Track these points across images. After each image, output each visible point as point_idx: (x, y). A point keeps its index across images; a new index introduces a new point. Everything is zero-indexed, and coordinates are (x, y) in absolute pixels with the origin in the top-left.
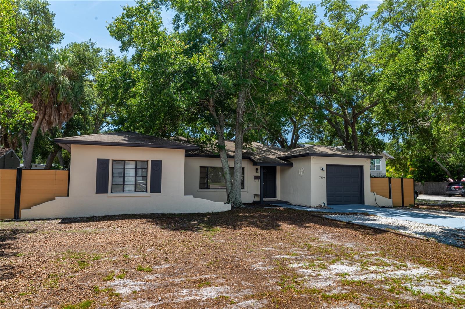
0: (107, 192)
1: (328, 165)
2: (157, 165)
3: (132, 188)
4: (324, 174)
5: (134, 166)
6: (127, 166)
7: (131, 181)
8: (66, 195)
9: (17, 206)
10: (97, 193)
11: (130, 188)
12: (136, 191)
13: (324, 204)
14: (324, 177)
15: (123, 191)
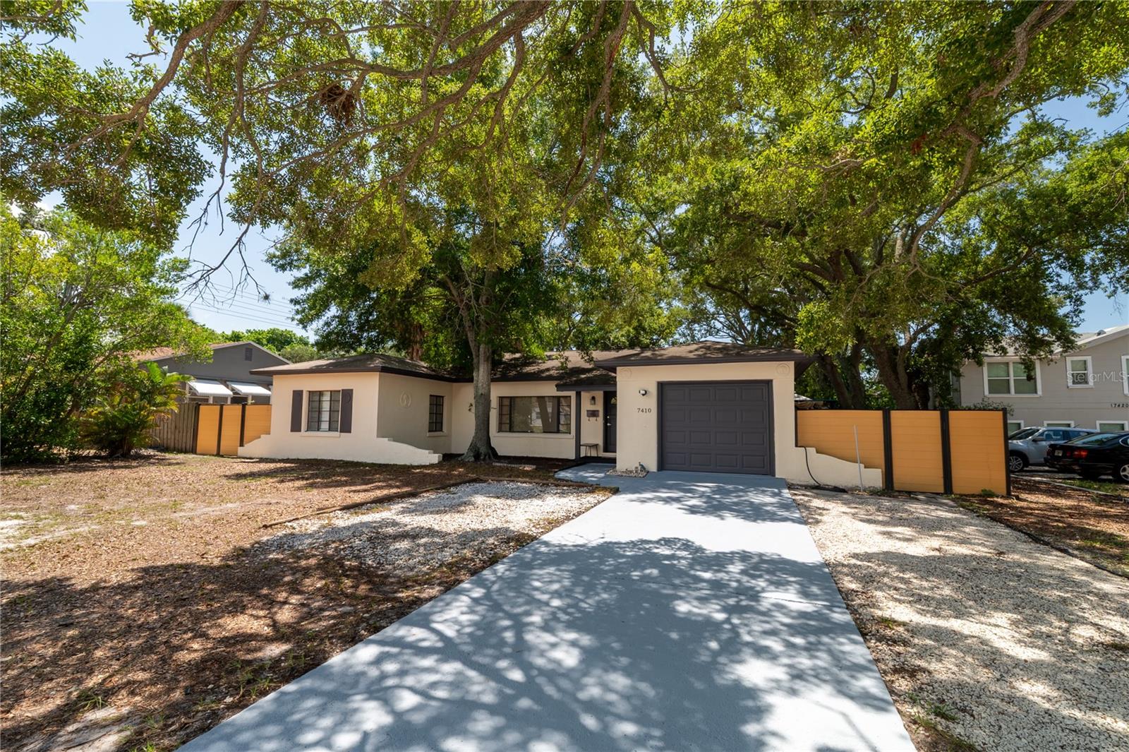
0: (301, 430)
1: (662, 386)
2: (348, 395)
4: (651, 402)
5: (329, 398)
6: (323, 398)
7: (325, 416)
8: (268, 433)
9: (242, 445)
10: (292, 431)
11: (325, 426)
12: (330, 430)
13: (642, 466)
14: (650, 410)
15: (318, 430)
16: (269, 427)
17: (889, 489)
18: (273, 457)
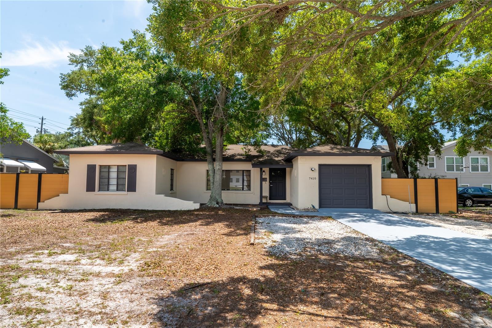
0: (94, 191)
1: (320, 165)
2: (133, 169)
3: (115, 187)
4: (316, 175)
5: (116, 170)
6: (111, 170)
7: (113, 182)
8: (67, 192)
9: (39, 200)
10: (87, 191)
11: (113, 187)
12: (117, 190)
13: (313, 206)
14: (315, 178)
15: (108, 190)
16: (67, 188)
17: (417, 213)
18: (72, 208)
